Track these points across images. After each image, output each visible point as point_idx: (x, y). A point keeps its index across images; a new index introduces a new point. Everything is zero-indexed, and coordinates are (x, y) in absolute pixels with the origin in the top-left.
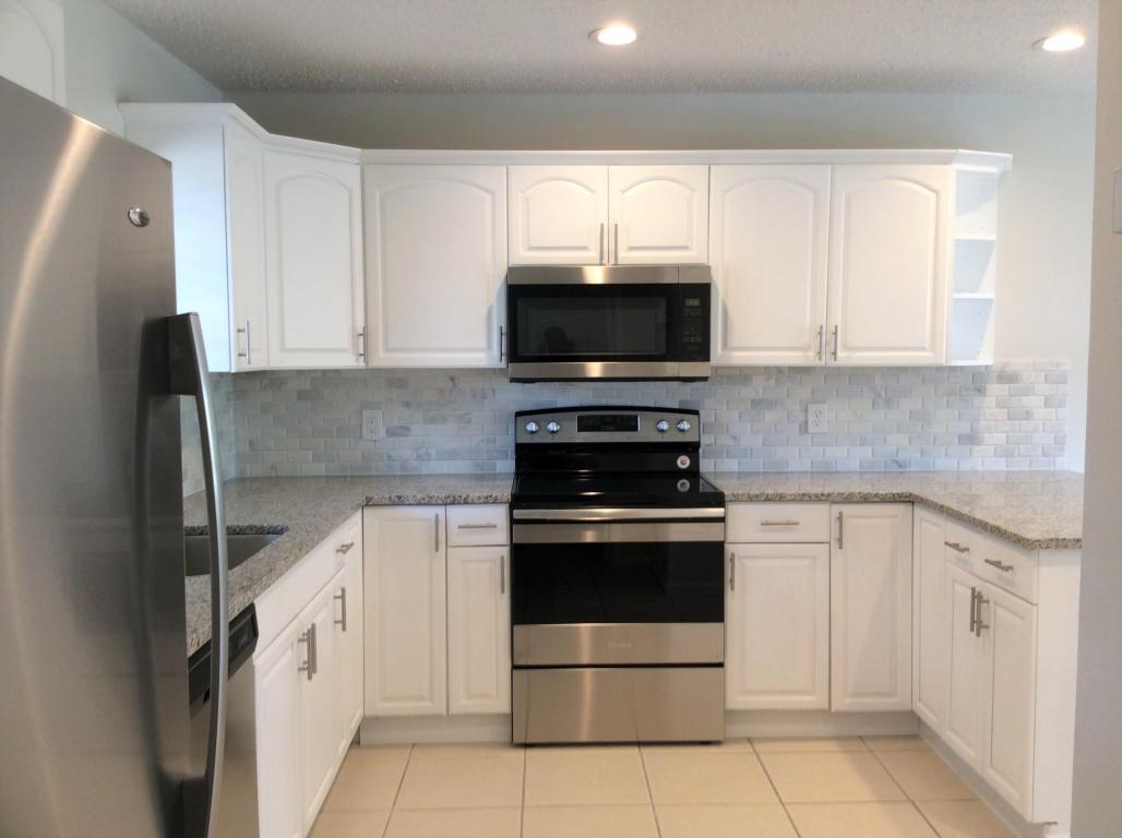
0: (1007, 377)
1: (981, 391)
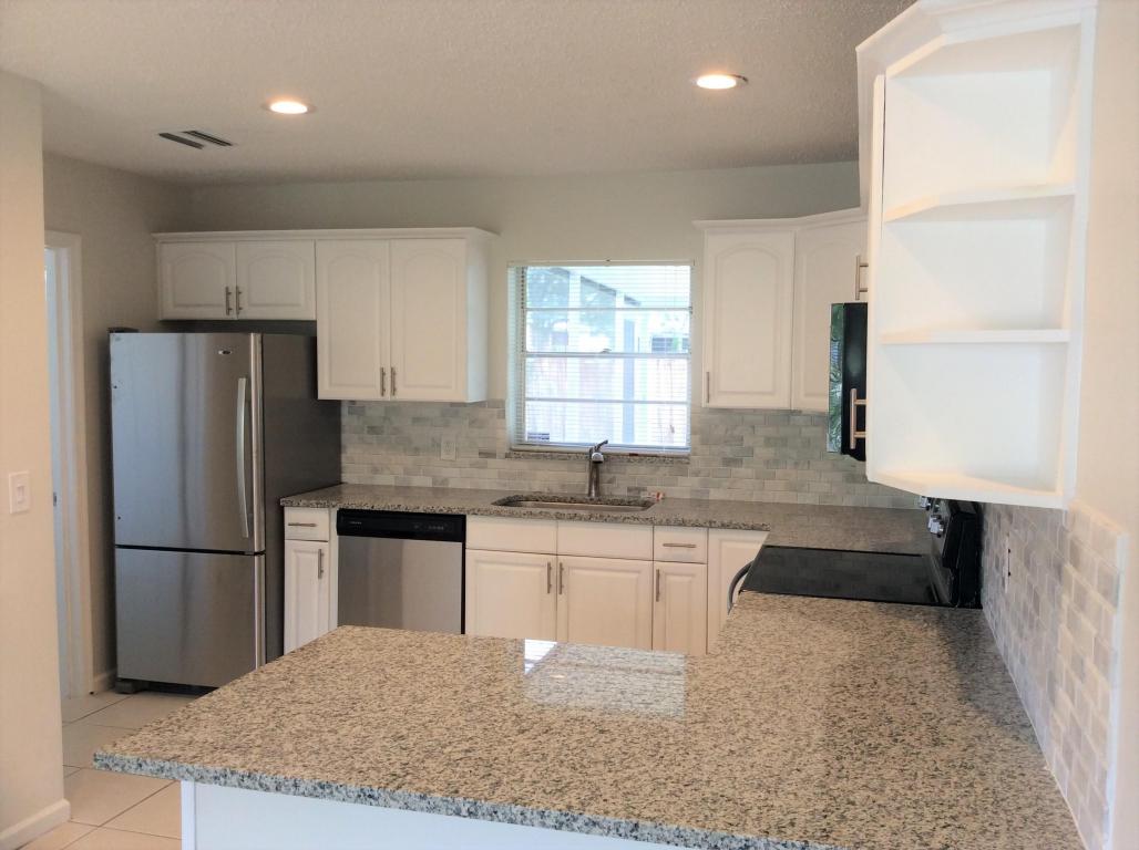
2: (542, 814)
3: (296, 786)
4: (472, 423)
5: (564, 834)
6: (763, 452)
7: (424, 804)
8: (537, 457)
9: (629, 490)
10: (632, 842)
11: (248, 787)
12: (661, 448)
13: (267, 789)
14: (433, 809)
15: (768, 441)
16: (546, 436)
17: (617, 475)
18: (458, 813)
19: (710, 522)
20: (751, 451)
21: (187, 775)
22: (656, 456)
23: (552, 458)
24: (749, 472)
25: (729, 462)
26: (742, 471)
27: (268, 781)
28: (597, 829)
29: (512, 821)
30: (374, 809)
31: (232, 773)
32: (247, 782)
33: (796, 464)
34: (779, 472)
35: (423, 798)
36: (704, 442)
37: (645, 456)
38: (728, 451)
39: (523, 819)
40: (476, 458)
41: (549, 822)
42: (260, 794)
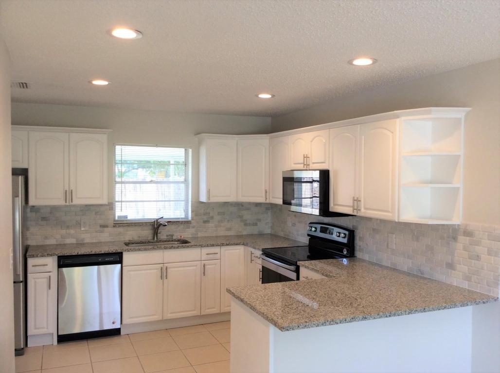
0: (468, 233)
1: (455, 239)
2: (405, 312)
3: (345, 320)
4: (96, 213)
5: (410, 315)
6: (217, 218)
7: (379, 316)
8: (128, 226)
9: (167, 236)
10: (424, 313)
11: (332, 324)
12: (179, 218)
13: (337, 323)
14: (381, 317)
15: (219, 214)
16: (126, 217)
17: (162, 231)
18: (387, 317)
19: (223, 244)
20: (212, 218)
21: (314, 326)
22: (179, 222)
23: (135, 226)
24: (213, 225)
25: (205, 222)
26: (211, 225)
27: (338, 321)
28: (417, 312)
29: (399, 315)
30: (366, 321)
31: (327, 321)
32: (332, 323)
33: (228, 221)
34: (222, 224)
35: (378, 315)
36: (196, 215)
37: (174, 222)
38: (205, 218)
39: (402, 314)
40: (99, 228)
41: (407, 313)
42: (336, 326)
